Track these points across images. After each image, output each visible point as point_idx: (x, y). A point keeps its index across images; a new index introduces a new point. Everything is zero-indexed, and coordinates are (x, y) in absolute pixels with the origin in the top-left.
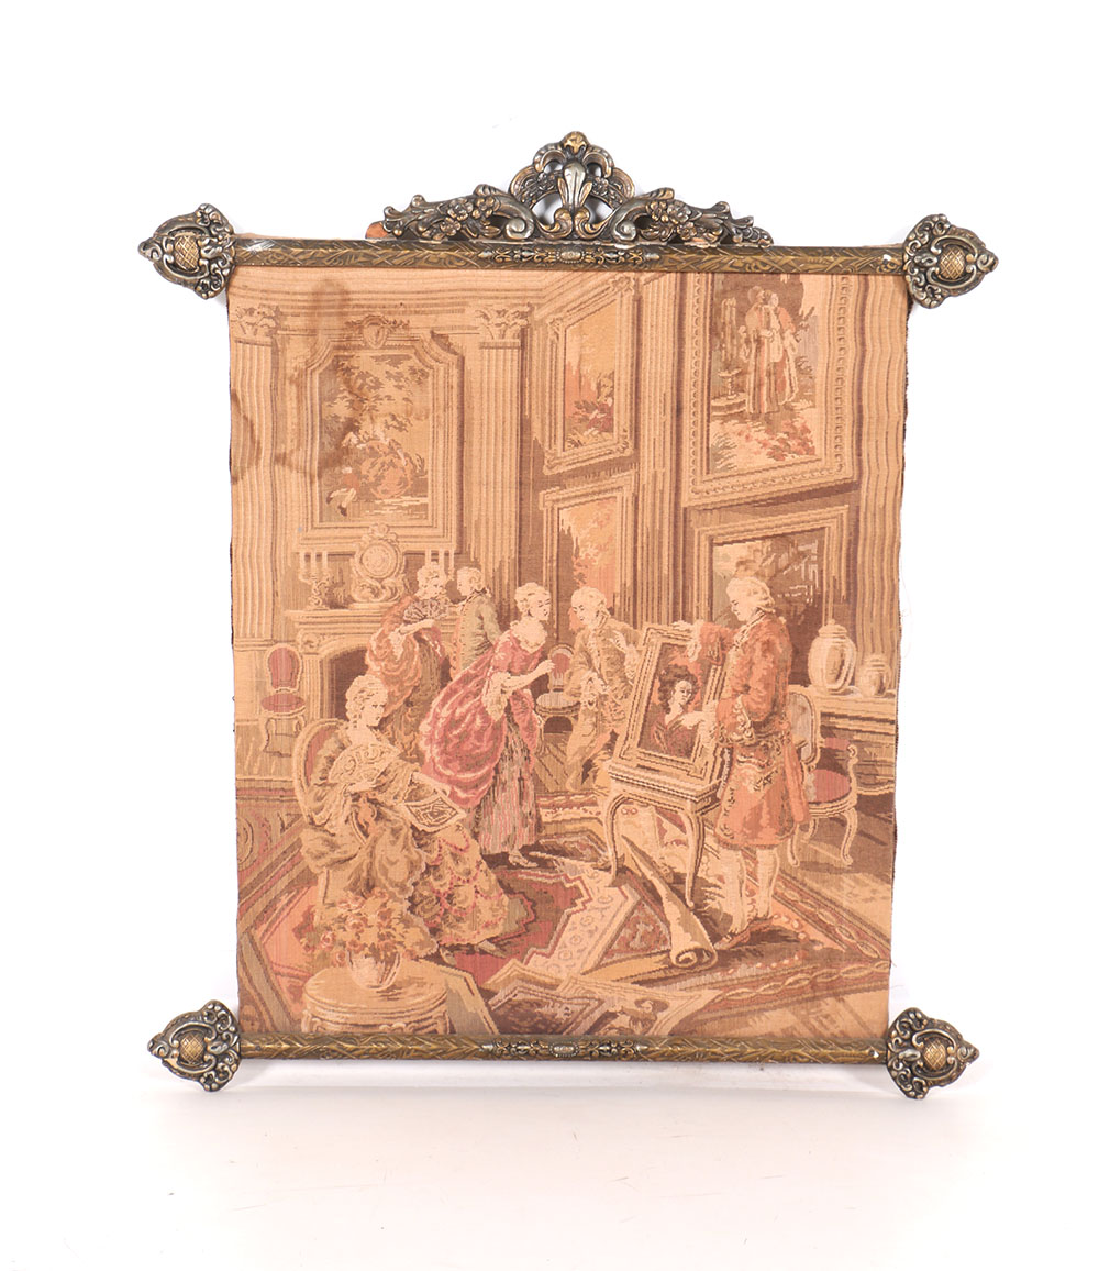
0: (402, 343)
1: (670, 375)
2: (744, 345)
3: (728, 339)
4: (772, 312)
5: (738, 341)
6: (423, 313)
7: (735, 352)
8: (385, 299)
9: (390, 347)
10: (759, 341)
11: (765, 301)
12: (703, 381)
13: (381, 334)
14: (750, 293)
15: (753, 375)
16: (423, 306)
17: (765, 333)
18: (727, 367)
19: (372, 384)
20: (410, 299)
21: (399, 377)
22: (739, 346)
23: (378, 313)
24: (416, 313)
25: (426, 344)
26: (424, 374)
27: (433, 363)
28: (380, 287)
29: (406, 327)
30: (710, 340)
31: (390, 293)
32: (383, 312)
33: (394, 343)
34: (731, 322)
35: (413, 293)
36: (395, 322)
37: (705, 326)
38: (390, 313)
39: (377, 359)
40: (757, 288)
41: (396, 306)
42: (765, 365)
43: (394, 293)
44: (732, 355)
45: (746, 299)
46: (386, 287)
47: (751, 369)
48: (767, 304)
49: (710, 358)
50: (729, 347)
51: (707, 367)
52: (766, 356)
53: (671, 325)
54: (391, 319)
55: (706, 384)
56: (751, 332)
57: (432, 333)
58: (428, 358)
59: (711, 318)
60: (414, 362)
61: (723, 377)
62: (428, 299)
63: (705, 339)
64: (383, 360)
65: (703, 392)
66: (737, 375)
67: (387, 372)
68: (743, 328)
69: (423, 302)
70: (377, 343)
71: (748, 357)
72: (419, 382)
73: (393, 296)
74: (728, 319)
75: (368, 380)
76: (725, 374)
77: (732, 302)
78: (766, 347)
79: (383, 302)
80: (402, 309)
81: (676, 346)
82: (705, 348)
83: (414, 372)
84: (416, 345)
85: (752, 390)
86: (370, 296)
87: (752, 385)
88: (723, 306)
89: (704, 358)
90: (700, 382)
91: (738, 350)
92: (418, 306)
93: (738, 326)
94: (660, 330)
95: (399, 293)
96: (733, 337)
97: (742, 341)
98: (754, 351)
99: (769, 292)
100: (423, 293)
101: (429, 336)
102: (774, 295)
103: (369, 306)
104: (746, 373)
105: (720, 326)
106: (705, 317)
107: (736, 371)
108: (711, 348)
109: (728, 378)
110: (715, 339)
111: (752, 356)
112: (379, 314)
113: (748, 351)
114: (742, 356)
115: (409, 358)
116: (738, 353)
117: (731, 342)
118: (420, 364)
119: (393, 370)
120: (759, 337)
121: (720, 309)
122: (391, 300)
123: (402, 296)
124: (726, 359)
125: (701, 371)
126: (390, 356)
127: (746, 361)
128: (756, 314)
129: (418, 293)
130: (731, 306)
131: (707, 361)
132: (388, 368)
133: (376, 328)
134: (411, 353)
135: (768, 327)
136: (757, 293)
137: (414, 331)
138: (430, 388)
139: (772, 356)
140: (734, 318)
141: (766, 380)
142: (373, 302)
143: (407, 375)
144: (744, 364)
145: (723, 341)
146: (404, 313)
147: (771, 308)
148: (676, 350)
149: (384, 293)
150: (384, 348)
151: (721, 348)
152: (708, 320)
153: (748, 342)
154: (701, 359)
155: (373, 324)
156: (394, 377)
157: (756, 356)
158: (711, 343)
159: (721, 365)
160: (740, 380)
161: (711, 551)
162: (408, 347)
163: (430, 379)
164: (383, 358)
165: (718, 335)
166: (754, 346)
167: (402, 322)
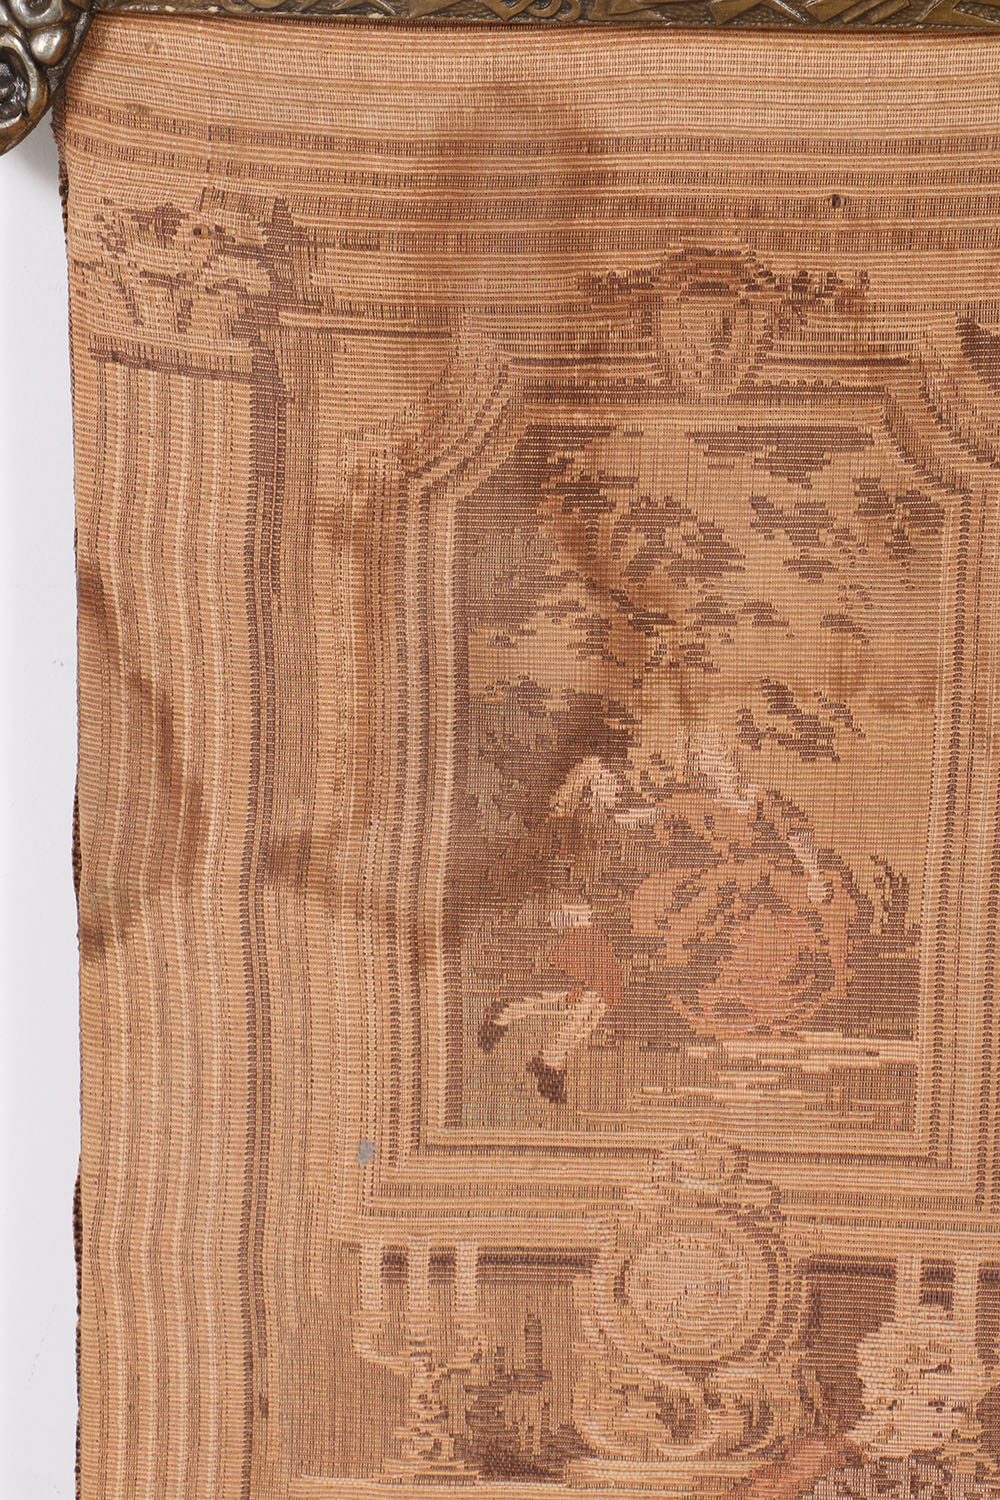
0: (828, 376)
6: (936, 240)
8: (760, 178)
9: (777, 394)
13: (737, 334)
16: (934, 207)
19: (690, 554)
20: (877, 179)
21: (808, 523)
23: (727, 238)
24: (903, 239)
25: (937, 381)
26: (926, 516)
27: (966, 465)
28: (741, 121)
29: (851, 302)
31: (788, 147)
32: (751, 237)
33: (793, 375)
35: (891, 147)
36: (801, 282)
38: (780, 241)
39: (717, 443)
41: (809, 209)
43: (802, 147)
46: (771, 123)
54: (784, 266)
57: (969, 332)
58: (942, 444)
60: (882, 460)
62: (957, 177)
64: (742, 450)
67: (757, 503)
69: (931, 191)
70: (719, 372)
72: (901, 549)
73: (798, 163)
75: (673, 536)
79: (755, 192)
80: (837, 222)
83: (874, 500)
84: (896, 384)
86: (694, 162)
92: (909, 208)
95: (828, 147)
100: (937, 146)
101: (949, 347)
103: (690, 208)
112: (732, 242)
115: (856, 440)
118: (909, 470)
119: (786, 495)
122: (786, 179)
123: (841, 163)
126: (774, 434)
129: (916, 147)
132: (762, 482)
133: (712, 308)
134: (866, 418)
137: (886, 323)
138: (946, 578)
142: (706, 191)
143: (845, 515)
146: (846, 240)
149: (760, 146)
150: (749, 394)
155: (701, 288)
156: (788, 526)
162: (854, 395)
163: (948, 535)
164: (743, 439)
167: (832, 280)
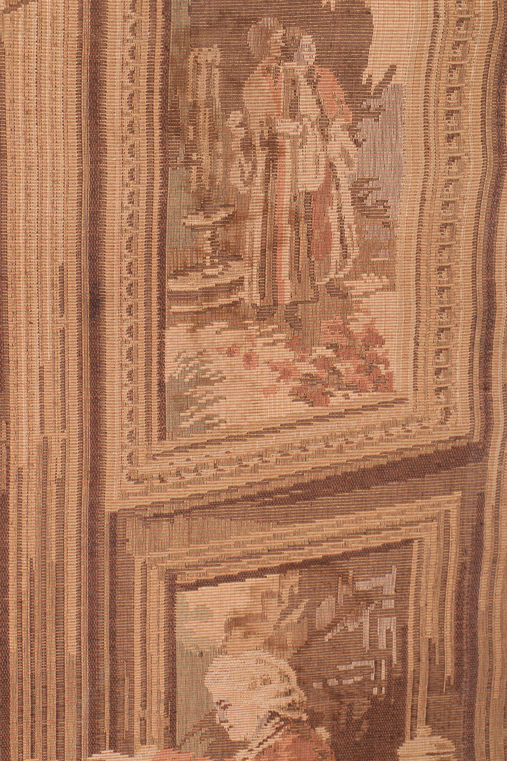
1: (73, 223)
2: (240, 156)
3: (204, 142)
4: (302, 79)
5: (226, 146)
7: (220, 171)
10: (272, 145)
11: (288, 53)
12: (149, 238)
14: (252, 33)
15: (259, 222)
17: (285, 126)
18: (203, 205)
22: (229, 158)
30: (163, 142)
34: (209, 103)
37: (150, 111)
40: (268, 21)
42: (286, 200)
44: (212, 178)
45: (245, 48)
47: (256, 208)
48: (290, 58)
49: (164, 185)
50: (206, 159)
51: (156, 206)
52: (288, 178)
53: (73, 108)
55: (155, 244)
56: (254, 126)
59: (164, 92)
61: (193, 228)
63: (150, 141)
65: (148, 262)
66: (225, 222)
68: (236, 117)
71: (249, 182)
74: (202, 95)
76: (198, 220)
77: (211, 54)
78: (288, 155)
81: (86, 159)
82: (151, 162)
85: (257, 253)
87: (257, 245)
88: (191, 66)
89: (151, 186)
90: (141, 241)
91: (226, 165)
93: (226, 110)
94: (47, 120)
96: (214, 137)
97: (235, 145)
98: (261, 167)
99: (296, 31)
102: (307, 39)
104: (245, 217)
105: (185, 112)
106: (151, 91)
107: (222, 214)
108: (165, 161)
109: (204, 228)
110: (174, 142)
111: (258, 180)
113: (248, 168)
114: (236, 181)
116: (226, 173)
117: (211, 148)
120: (273, 136)
121: (184, 72)
124: (200, 187)
125: (143, 215)
127: (243, 191)
128: (266, 84)
130: (210, 66)
131: (157, 192)
135: (293, 112)
136: (267, 33)
139: (302, 179)
140: (216, 92)
141: (288, 232)
144: (239, 197)
145: (193, 146)
147: (298, 69)
148: (86, 169)
151: (188, 163)
152: (157, 97)
153: (247, 147)
154: (143, 188)
157: (267, 180)
158: (164, 151)
159: (188, 200)
160: (232, 233)
161: (171, 602)
165: (179, 131)
166: (261, 157)
